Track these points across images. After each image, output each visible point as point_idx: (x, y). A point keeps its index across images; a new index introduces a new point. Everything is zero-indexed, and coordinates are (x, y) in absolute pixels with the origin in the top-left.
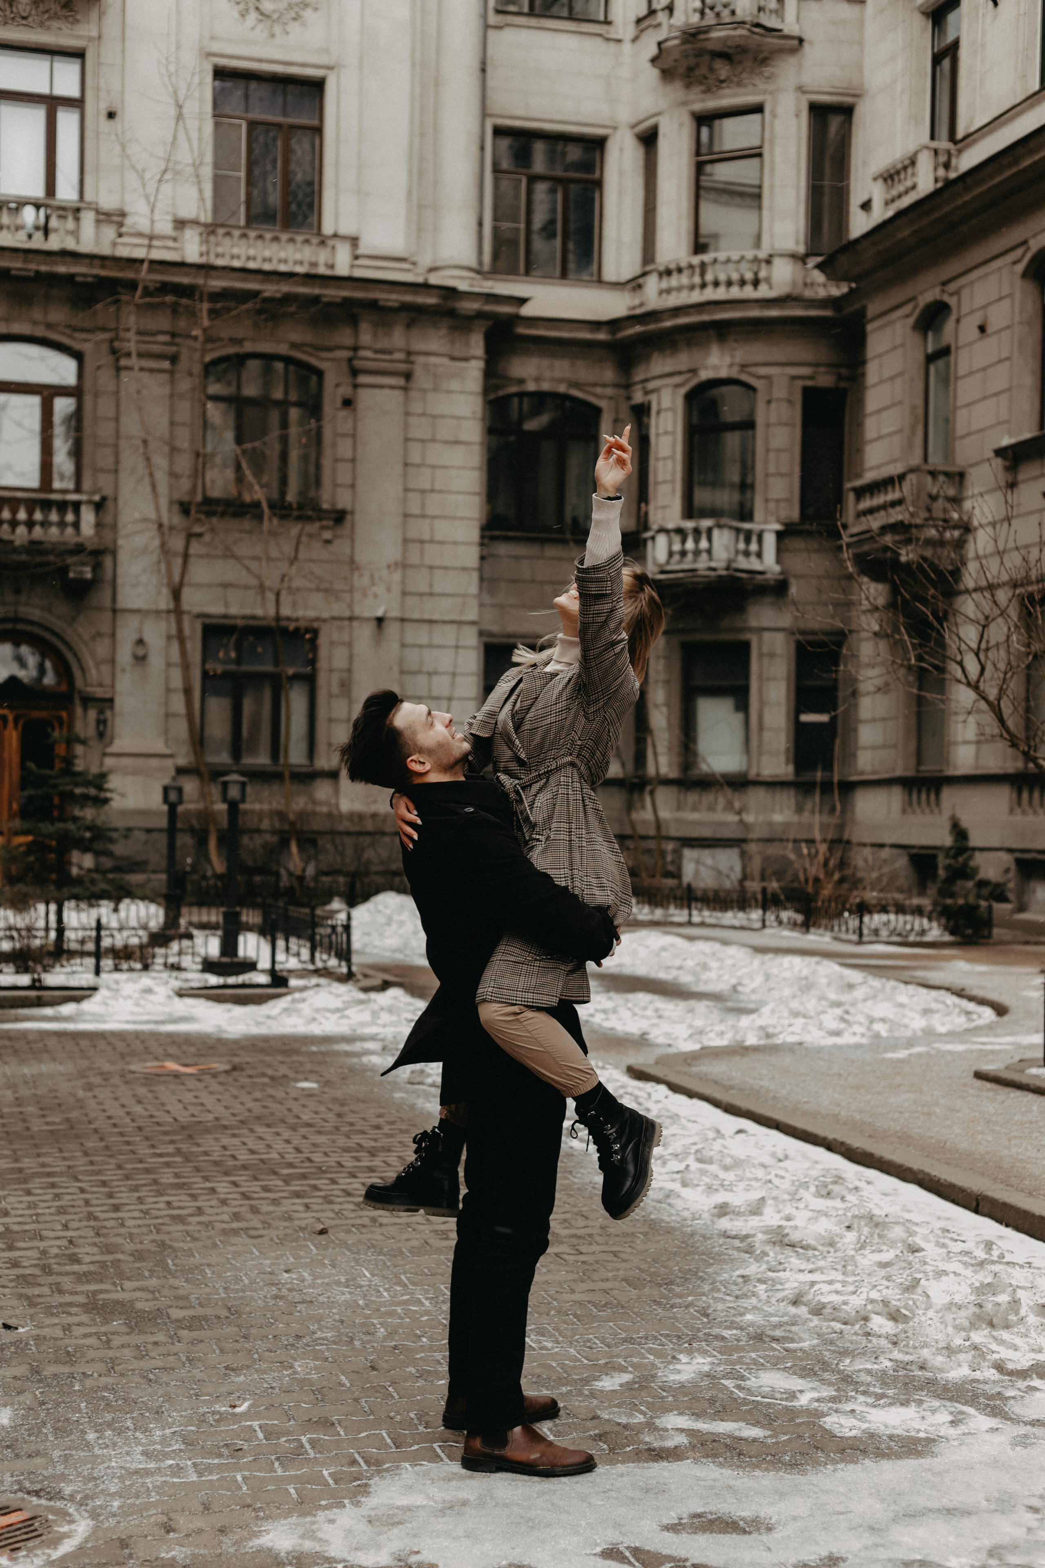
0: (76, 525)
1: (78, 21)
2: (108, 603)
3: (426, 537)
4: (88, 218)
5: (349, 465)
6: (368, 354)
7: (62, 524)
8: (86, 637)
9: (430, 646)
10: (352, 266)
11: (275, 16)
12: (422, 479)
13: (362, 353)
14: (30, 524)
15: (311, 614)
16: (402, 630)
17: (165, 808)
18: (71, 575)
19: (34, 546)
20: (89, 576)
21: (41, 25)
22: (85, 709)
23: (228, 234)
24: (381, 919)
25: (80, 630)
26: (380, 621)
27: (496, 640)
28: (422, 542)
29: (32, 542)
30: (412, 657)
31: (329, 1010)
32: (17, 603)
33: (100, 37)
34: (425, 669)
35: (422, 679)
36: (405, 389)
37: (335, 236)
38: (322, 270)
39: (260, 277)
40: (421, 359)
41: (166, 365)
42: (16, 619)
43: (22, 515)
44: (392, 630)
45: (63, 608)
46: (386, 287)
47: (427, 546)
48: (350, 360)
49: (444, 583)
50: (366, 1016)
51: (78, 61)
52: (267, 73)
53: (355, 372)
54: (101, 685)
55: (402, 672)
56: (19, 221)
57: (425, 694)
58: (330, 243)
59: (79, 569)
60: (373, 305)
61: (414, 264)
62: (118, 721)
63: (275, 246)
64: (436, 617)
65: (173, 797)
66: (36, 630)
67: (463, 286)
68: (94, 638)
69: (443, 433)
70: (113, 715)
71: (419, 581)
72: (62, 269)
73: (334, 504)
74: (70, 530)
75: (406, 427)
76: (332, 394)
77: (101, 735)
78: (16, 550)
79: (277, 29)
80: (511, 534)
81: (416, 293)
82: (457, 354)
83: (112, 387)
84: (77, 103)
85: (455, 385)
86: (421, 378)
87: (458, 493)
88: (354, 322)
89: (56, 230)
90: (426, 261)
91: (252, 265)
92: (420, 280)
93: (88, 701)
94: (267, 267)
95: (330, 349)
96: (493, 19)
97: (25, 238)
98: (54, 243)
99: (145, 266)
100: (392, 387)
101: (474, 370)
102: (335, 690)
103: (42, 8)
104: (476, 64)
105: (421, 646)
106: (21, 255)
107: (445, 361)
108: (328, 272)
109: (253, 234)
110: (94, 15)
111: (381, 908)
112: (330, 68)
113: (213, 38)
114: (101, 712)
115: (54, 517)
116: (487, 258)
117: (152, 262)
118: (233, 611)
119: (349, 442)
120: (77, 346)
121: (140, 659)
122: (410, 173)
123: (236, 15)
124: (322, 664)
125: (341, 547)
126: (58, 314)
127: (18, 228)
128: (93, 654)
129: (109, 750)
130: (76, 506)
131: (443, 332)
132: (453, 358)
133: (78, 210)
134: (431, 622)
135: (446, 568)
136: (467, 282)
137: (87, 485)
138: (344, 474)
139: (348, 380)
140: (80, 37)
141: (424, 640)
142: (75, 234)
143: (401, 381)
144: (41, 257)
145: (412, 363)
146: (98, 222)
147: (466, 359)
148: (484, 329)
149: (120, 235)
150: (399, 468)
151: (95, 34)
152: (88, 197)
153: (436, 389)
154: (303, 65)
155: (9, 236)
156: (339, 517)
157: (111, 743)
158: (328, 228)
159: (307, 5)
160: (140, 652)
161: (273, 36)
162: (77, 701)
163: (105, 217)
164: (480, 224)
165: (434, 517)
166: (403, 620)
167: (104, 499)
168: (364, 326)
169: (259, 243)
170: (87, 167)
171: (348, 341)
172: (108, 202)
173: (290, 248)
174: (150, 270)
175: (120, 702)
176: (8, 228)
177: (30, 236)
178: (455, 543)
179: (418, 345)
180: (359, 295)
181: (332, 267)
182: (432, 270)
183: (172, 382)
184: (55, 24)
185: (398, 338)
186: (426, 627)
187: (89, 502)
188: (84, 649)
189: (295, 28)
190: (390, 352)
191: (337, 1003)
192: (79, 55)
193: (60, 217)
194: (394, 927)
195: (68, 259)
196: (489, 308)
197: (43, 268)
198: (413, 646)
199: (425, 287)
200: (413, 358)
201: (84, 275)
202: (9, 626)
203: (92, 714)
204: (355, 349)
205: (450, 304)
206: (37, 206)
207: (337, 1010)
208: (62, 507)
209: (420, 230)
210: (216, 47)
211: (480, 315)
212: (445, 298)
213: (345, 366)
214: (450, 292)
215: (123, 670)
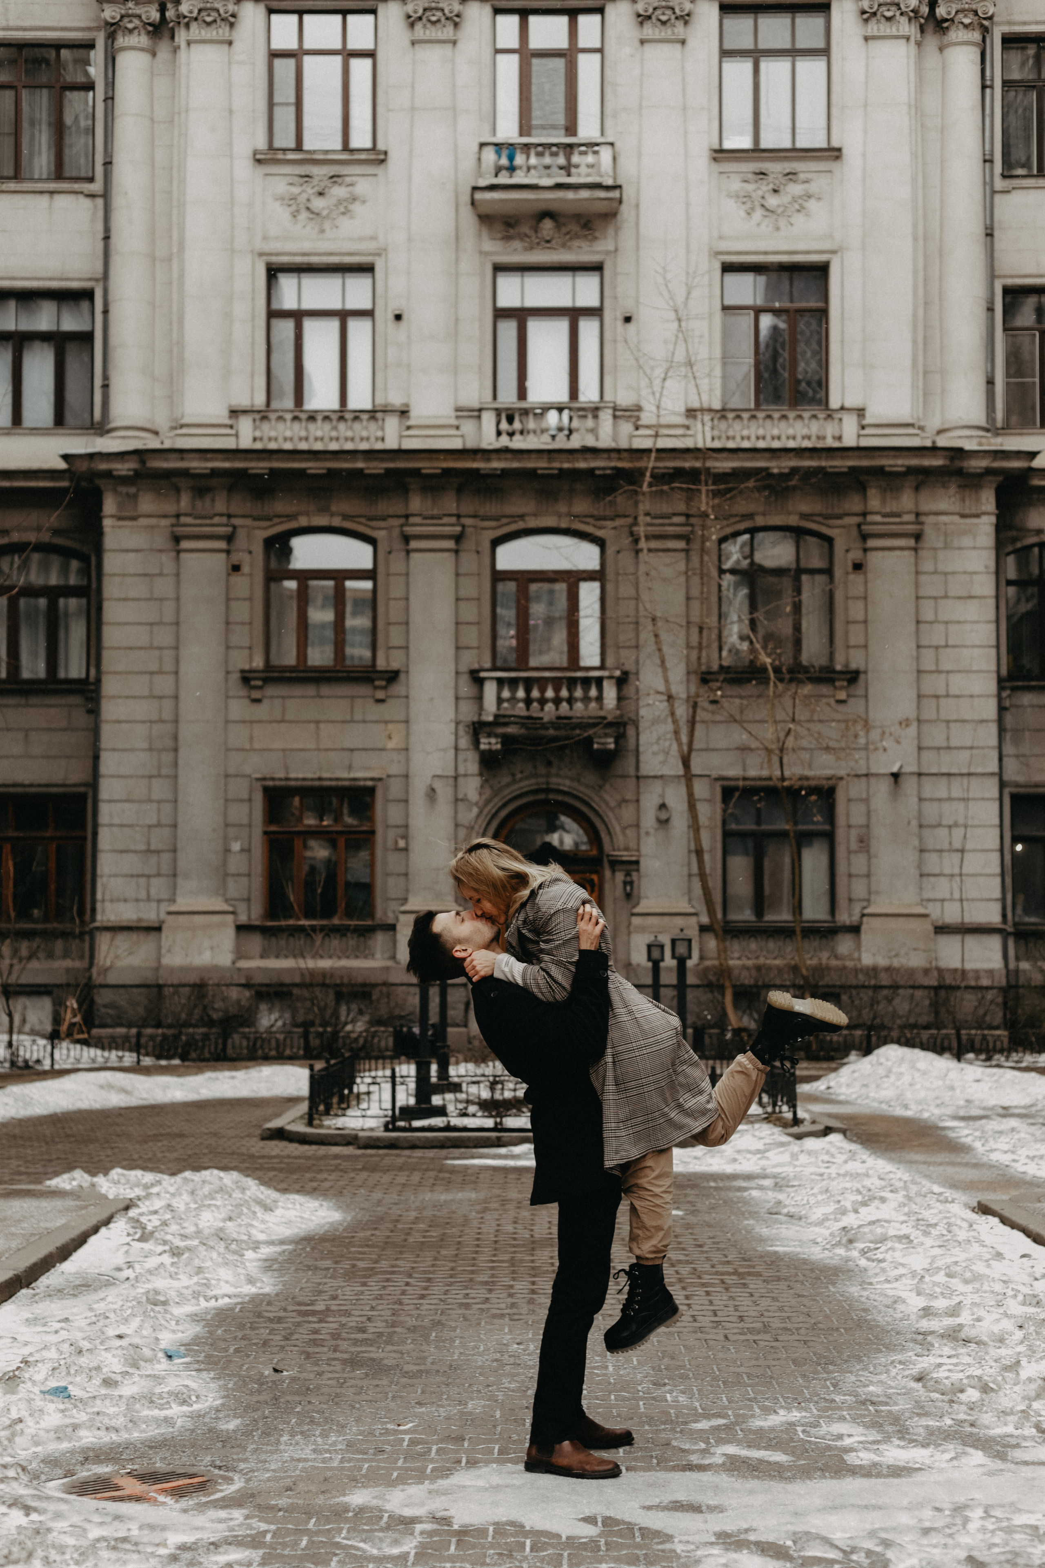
0: (600, 698)
1: (596, 238)
2: (632, 771)
3: (942, 692)
4: (606, 417)
5: (862, 626)
6: (878, 518)
7: (586, 699)
8: (613, 804)
9: (950, 799)
10: (859, 436)
11: (780, 210)
12: (936, 636)
13: (870, 518)
14: (557, 701)
15: (829, 772)
16: (919, 785)
17: (650, 964)
18: (596, 746)
19: (561, 722)
20: (612, 746)
21: (564, 245)
22: (613, 871)
23: (738, 417)
24: (881, 1071)
25: (607, 797)
26: (896, 776)
27: (1022, 790)
28: (937, 697)
29: (559, 718)
30: (931, 811)
31: (749, 1152)
32: (548, 775)
33: (616, 250)
34: (944, 822)
35: (943, 832)
36: (915, 549)
37: (842, 408)
38: (830, 443)
39: (767, 455)
40: (931, 519)
41: (681, 544)
42: (548, 790)
43: (550, 693)
44: (909, 785)
45: (590, 778)
46: (892, 453)
47: (942, 701)
48: (859, 526)
49: (961, 736)
50: (786, 1157)
51: (597, 273)
52: (772, 263)
53: (864, 537)
54: (627, 849)
55: (921, 826)
56: (544, 425)
57: (946, 846)
58: (837, 416)
59: (603, 740)
60: (880, 471)
61: (921, 428)
62: (644, 881)
63: (783, 424)
64: (954, 770)
65: (656, 954)
66: (567, 799)
67: (969, 446)
68: (619, 805)
69: (955, 588)
70: (639, 877)
71: (936, 736)
72: (582, 465)
73: (847, 665)
74: (593, 705)
75: (917, 585)
76: (843, 559)
77: (628, 896)
78: (544, 727)
79: (782, 222)
80: (1033, 683)
81: (923, 456)
82: (967, 512)
83: (632, 570)
84: (596, 312)
85: (967, 541)
86: (932, 538)
87: (973, 646)
88: (862, 488)
89: (577, 430)
90: (934, 423)
91: (761, 444)
92: (928, 443)
93: (615, 864)
94: (776, 444)
95: (840, 517)
96: (999, 184)
97: (549, 439)
98: (575, 443)
99: (653, 455)
100: (901, 549)
101: (986, 526)
102: (854, 846)
103: (564, 230)
104: (980, 230)
105: (940, 800)
106: (545, 456)
107: (956, 518)
108: (836, 444)
109: (761, 415)
110: (611, 231)
111: (882, 1060)
112: (834, 252)
113: (720, 238)
114: (628, 874)
115: (579, 693)
116: (1000, 415)
117: (660, 451)
118: (752, 773)
119: (860, 604)
120: (599, 533)
121: (664, 822)
122: (915, 342)
123: (743, 214)
124: (841, 820)
125: (855, 707)
126: (581, 506)
127: (543, 431)
128: (618, 819)
129: (637, 910)
130: (599, 681)
131: (953, 490)
132: (963, 516)
133: (597, 409)
134: (949, 775)
135: (963, 721)
136: (975, 441)
137: (610, 662)
138: (856, 636)
139: (859, 545)
140: (598, 252)
141: (944, 794)
142: (593, 431)
143: (911, 542)
144: (564, 456)
145: (922, 523)
146: (615, 417)
147: (977, 516)
148: (994, 486)
149: (637, 428)
150: (912, 627)
151: (611, 247)
152: (607, 398)
153: (946, 547)
154: (808, 252)
155: (535, 439)
156: (853, 677)
157: (638, 904)
158: (835, 402)
159: (809, 197)
160: (664, 816)
161: (778, 229)
162: (606, 865)
163: (619, 413)
164: (990, 382)
165: (948, 672)
166: (920, 775)
167: (626, 674)
168: (872, 492)
169: (768, 422)
170: (606, 370)
171: (857, 507)
172: (624, 399)
173: (798, 424)
174: (657, 459)
175: (645, 864)
176: (535, 432)
177: (553, 437)
178: (971, 696)
179: (927, 505)
180: (865, 463)
181: (840, 438)
182: (939, 432)
183: (688, 559)
184: (576, 243)
185: (906, 501)
186: (944, 780)
187: (610, 677)
188: (611, 814)
189: (799, 220)
190: (899, 515)
191: (760, 1146)
192: (597, 268)
193: (581, 417)
194: (893, 1078)
195: (588, 456)
196: (996, 464)
197: (566, 465)
198: (931, 800)
199: (934, 449)
200: (923, 518)
201: (604, 469)
202: (542, 796)
203: (620, 876)
204: (864, 514)
205: (958, 464)
206: (560, 410)
207: (758, 1152)
208: (586, 682)
209: (927, 394)
210: (724, 246)
211: (989, 472)
212: (952, 459)
213: (854, 532)
214: (958, 453)
215: (647, 834)
